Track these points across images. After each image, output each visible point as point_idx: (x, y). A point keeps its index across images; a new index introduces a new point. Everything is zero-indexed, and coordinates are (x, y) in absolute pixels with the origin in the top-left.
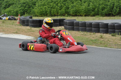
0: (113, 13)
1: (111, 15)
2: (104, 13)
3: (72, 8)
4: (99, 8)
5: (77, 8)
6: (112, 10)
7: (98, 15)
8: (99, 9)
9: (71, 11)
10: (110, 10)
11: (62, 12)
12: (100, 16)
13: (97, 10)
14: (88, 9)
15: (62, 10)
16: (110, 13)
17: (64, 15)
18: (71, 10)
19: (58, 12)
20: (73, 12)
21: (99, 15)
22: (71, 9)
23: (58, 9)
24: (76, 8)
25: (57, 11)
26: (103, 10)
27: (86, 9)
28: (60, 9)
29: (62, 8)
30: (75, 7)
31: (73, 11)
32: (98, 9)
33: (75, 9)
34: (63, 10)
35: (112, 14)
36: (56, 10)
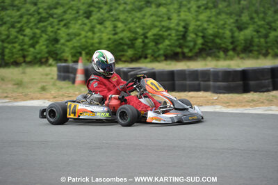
0: (186, 50)
1: (180, 56)
2: (161, 52)
3: (68, 41)
4: (146, 37)
5: (83, 40)
6: (181, 41)
7: (143, 60)
8: (146, 41)
9: (67, 49)
10: (177, 43)
11: (39, 53)
12: (148, 60)
13: (142, 45)
14: (115, 41)
15: (37, 47)
16: (179, 50)
17: (43, 60)
18: (67, 46)
19: (26, 53)
20: (72, 51)
21: (146, 58)
22: (68, 43)
23: (25, 44)
24: (80, 39)
25: (22, 50)
26: (157, 44)
27: (110, 42)
28: (33, 46)
29: (37, 42)
30: (78, 38)
31: (74, 47)
32: (143, 42)
33: (78, 44)
34: (42, 47)
35: (183, 53)
36: (19, 47)
